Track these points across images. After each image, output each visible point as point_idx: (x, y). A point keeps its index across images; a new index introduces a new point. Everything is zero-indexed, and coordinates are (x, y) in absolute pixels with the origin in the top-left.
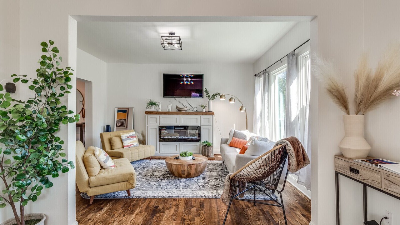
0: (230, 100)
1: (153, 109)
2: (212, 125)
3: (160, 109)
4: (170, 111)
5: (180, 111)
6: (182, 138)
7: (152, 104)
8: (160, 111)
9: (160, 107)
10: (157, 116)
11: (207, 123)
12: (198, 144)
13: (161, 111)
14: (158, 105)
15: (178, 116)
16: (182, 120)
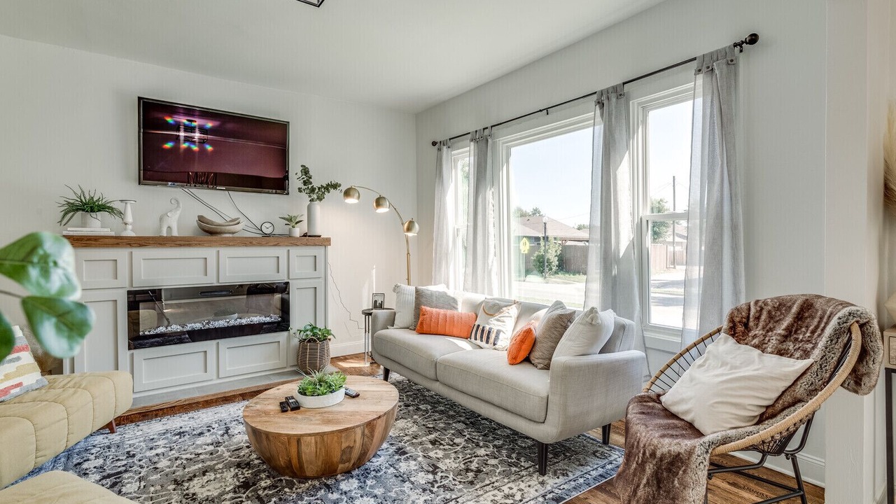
0: (379, 202)
1: (97, 225)
2: (323, 276)
3: (130, 227)
4: (175, 233)
5: (211, 233)
6: (226, 325)
7: (90, 207)
8: (129, 233)
9: (129, 219)
10: (121, 254)
11: (309, 271)
12: (281, 336)
13: (133, 235)
14: (121, 214)
15: (209, 253)
16: (226, 264)
